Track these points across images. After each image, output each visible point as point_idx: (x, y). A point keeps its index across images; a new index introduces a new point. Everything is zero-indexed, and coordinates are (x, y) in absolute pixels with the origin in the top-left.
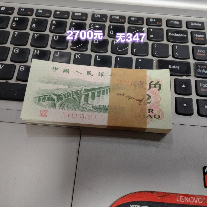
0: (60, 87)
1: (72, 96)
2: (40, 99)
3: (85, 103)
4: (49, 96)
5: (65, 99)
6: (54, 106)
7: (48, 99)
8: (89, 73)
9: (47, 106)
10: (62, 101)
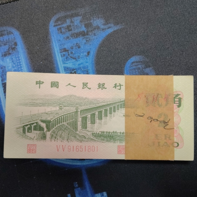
0: (49, 109)
1: (66, 121)
2: (25, 129)
3: (83, 129)
4: (35, 124)
5: (57, 126)
6: (44, 137)
7: (35, 129)
8: (85, 85)
9: (35, 138)
10: (53, 129)
